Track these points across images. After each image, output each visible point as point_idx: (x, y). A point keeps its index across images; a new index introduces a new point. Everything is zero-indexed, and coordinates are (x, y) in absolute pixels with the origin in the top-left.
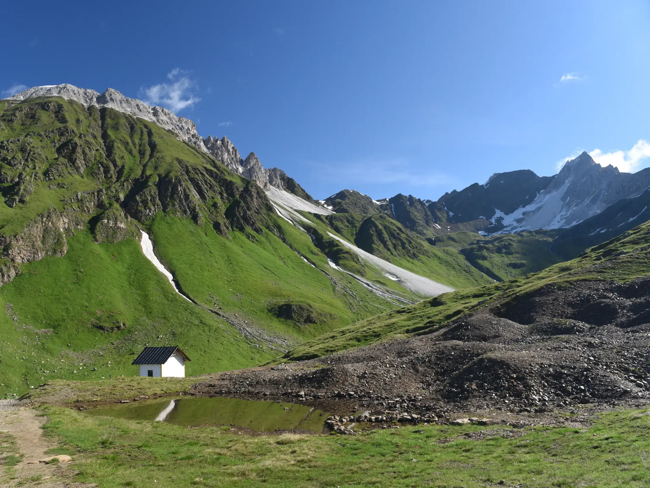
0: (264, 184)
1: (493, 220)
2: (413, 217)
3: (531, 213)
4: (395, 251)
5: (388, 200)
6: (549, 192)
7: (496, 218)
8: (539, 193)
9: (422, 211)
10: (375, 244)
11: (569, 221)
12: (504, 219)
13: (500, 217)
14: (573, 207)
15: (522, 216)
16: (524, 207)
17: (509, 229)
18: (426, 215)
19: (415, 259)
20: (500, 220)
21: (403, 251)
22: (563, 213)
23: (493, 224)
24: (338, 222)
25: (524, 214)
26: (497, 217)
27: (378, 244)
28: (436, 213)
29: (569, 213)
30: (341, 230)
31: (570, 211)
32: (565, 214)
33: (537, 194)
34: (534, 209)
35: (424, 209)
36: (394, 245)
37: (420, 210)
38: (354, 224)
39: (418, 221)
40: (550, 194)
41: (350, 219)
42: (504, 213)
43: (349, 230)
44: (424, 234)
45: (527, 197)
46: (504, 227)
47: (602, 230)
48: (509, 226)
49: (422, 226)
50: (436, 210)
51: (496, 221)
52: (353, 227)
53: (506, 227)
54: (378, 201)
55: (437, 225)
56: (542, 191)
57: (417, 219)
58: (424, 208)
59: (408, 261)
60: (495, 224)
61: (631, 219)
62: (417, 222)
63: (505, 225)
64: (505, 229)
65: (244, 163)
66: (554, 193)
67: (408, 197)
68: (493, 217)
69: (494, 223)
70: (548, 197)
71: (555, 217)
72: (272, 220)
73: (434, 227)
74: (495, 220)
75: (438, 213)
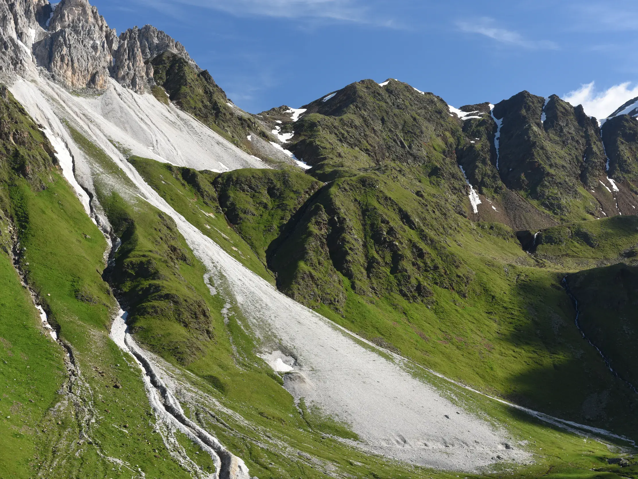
0: (89, 77)
2: (539, 159)
4: (368, 277)
5: (492, 107)
9: (577, 142)
10: (306, 262)
18: (588, 153)
19: (419, 299)
21: (392, 278)
24: (241, 194)
27: (315, 261)
28: (618, 147)
30: (242, 215)
35: (587, 137)
36: (369, 263)
37: (573, 138)
38: (284, 199)
39: (552, 171)
41: (278, 186)
43: (266, 216)
44: (560, 207)
49: (559, 185)
50: (620, 139)
52: (278, 207)
54: (464, 109)
55: (611, 181)
57: (551, 166)
58: (586, 132)
59: (395, 306)
62: (548, 174)
65: (52, 15)
67: (547, 100)
72: (17, 197)
73: (599, 188)
75: (622, 147)
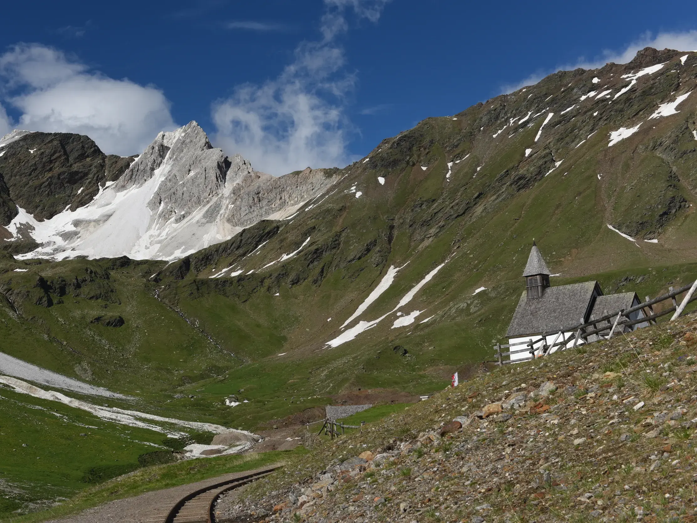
1: (12, 228)
3: (92, 224)
6: (123, 187)
7: (18, 226)
8: (103, 185)
11: (166, 246)
12: (34, 229)
13: (27, 223)
14: (171, 223)
15: (72, 228)
16: (73, 209)
17: (48, 249)
20: (25, 229)
22: (154, 231)
23: (13, 237)
25: (77, 223)
26: (21, 224)
29: (164, 234)
31: (167, 230)
32: (157, 233)
33: (100, 187)
34: (96, 217)
40: (125, 191)
42: (35, 217)
45: (79, 192)
46: (37, 246)
47: (233, 270)
48: (49, 244)
51: (19, 230)
53: (42, 245)
56: (108, 183)
60: (18, 238)
61: (285, 257)
63: (38, 241)
64: (39, 249)
66: (133, 191)
68: (13, 221)
69: (15, 235)
70: (121, 196)
71: (139, 237)
74: (17, 228)
